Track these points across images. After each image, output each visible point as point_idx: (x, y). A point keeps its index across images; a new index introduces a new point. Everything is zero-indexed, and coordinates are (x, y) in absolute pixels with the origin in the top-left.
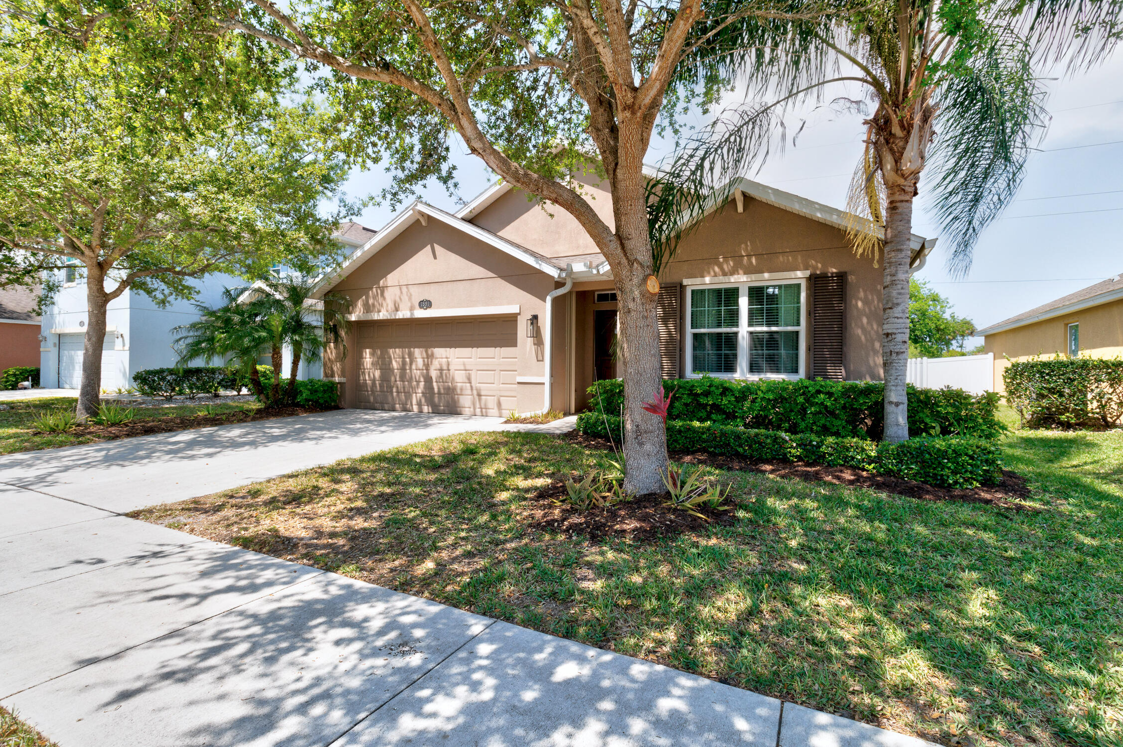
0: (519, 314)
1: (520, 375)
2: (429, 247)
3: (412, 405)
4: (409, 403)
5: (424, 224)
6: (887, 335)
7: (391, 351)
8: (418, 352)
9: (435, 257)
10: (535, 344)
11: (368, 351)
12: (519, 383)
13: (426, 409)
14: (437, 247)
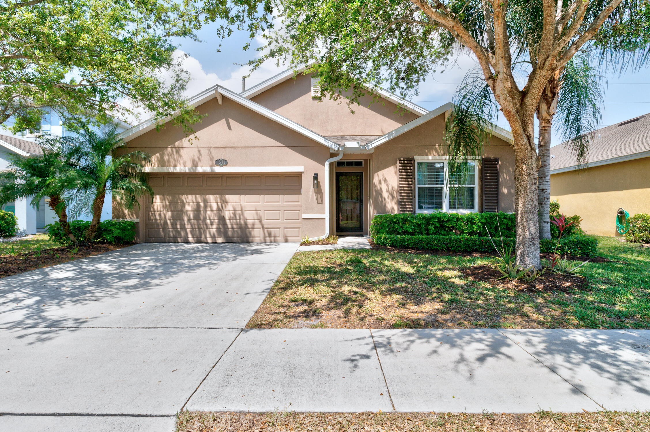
0: (303, 172)
1: (305, 213)
2: (224, 121)
3: (206, 237)
4: (203, 236)
5: (220, 102)
6: (543, 190)
7: (184, 197)
8: (211, 198)
9: (230, 128)
10: (315, 193)
11: (158, 197)
12: (303, 219)
13: (220, 240)
14: (231, 121)
